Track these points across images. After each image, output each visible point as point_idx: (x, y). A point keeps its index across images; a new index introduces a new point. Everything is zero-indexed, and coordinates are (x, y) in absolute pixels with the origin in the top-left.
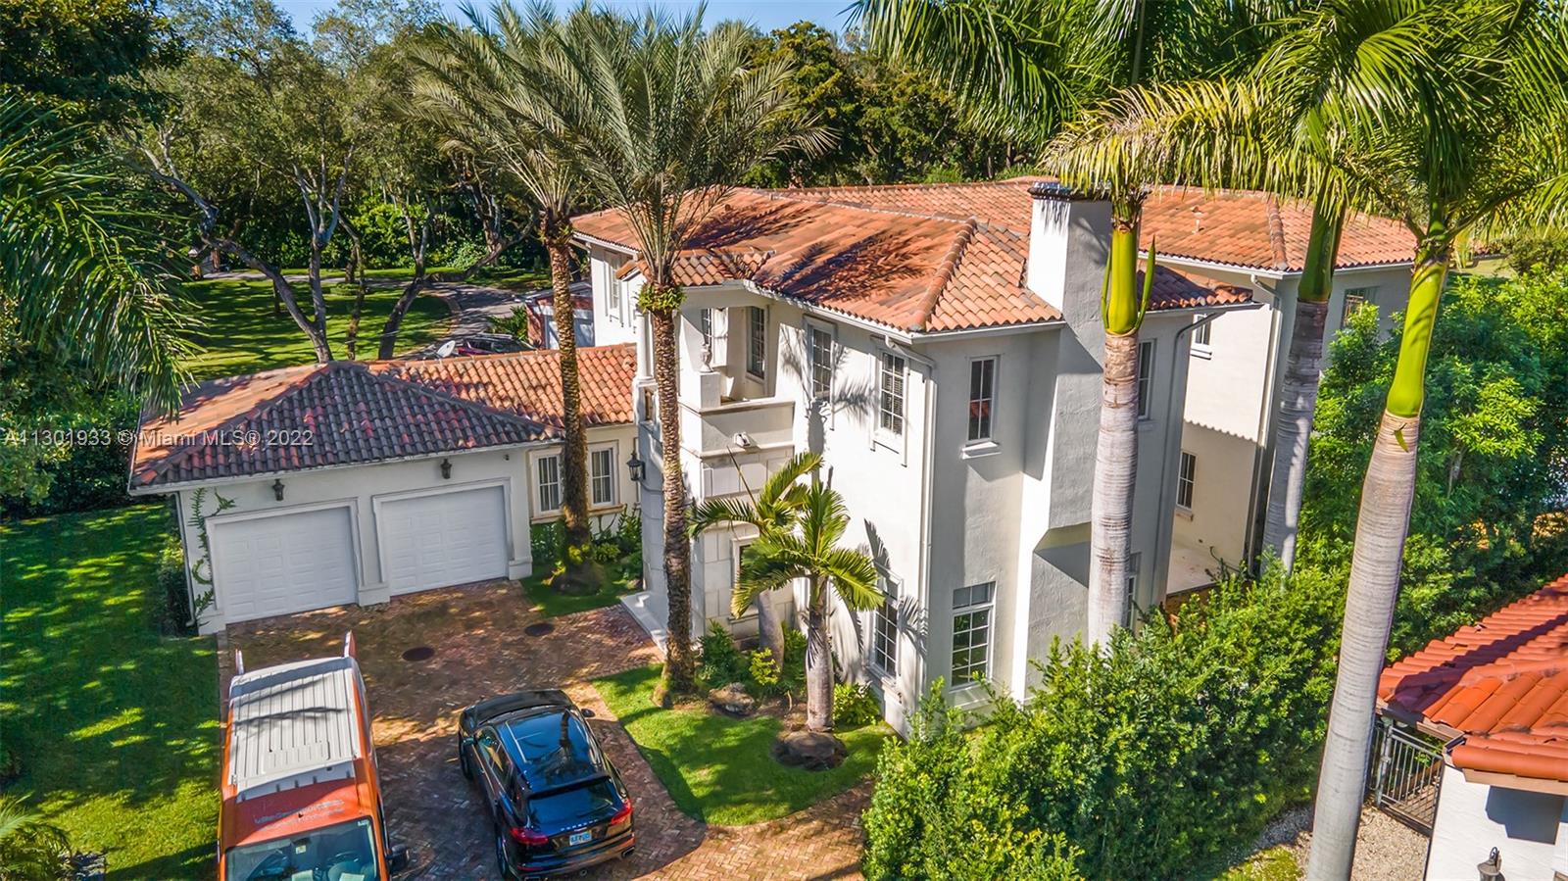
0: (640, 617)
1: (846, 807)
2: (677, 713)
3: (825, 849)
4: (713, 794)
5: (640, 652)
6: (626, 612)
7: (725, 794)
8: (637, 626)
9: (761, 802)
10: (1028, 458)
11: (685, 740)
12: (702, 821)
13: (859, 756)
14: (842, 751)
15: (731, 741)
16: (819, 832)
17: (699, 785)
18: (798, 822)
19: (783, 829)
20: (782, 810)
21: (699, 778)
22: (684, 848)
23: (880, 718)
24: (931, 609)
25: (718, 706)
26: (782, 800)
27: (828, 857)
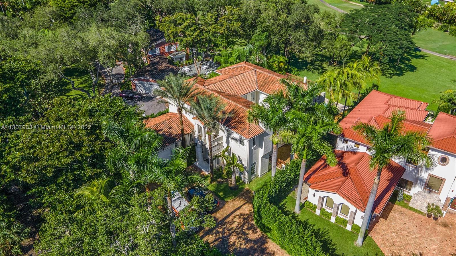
0: (199, 167)
1: (241, 195)
2: (213, 184)
3: (241, 201)
4: (224, 196)
5: (202, 173)
6: (195, 166)
7: (226, 195)
8: (199, 168)
9: (231, 196)
10: (261, 146)
11: (216, 188)
12: (224, 201)
13: (240, 187)
14: (238, 186)
15: (223, 188)
16: (239, 199)
17: (221, 195)
18: (236, 198)
19: (235, 200)
20: (234, 197)
21: (221, 194)
22: (224, 205)
23: (241, 180)
24: (249, 168)
25: (218, 182)
26: (233, 195)
27: (242, 203)
